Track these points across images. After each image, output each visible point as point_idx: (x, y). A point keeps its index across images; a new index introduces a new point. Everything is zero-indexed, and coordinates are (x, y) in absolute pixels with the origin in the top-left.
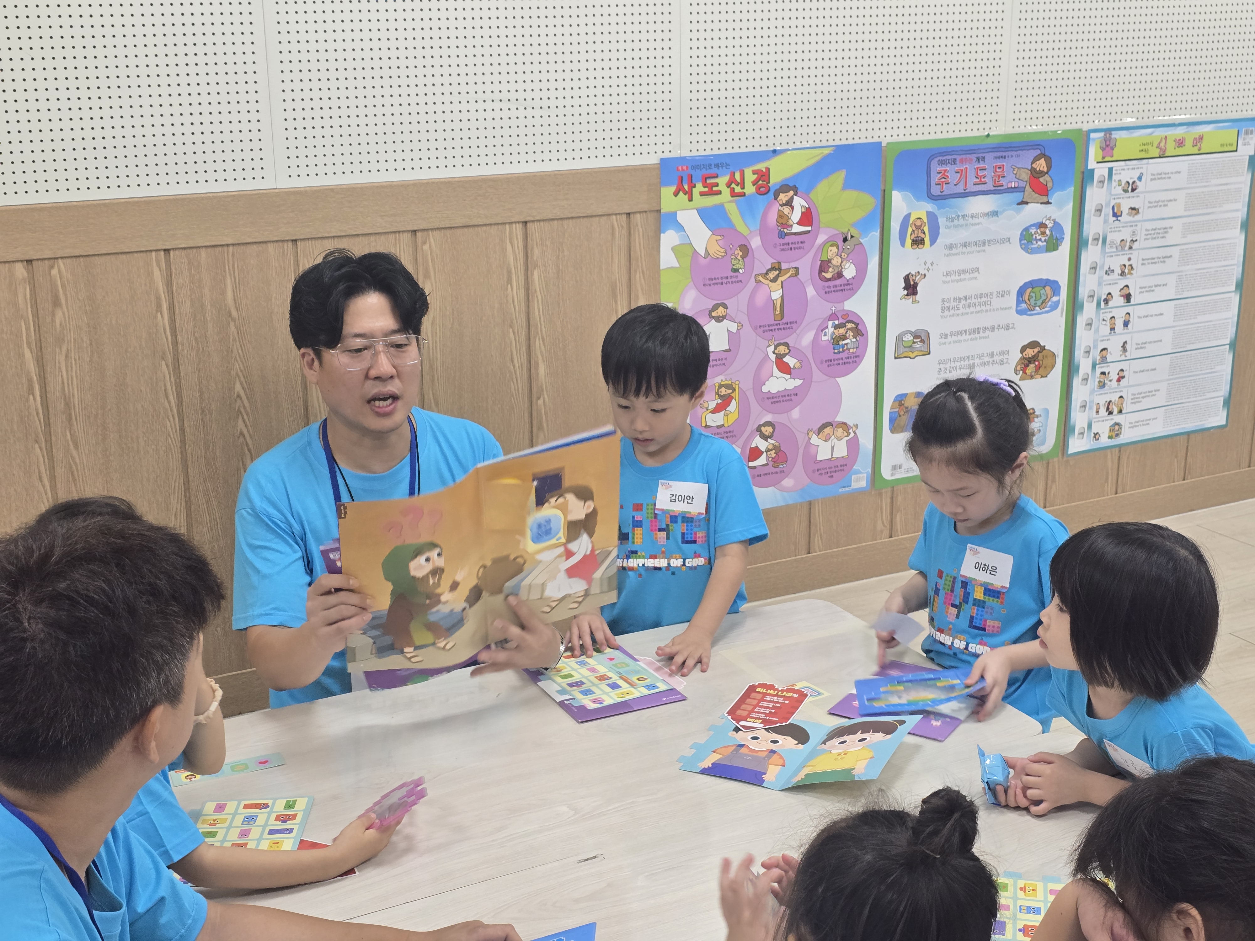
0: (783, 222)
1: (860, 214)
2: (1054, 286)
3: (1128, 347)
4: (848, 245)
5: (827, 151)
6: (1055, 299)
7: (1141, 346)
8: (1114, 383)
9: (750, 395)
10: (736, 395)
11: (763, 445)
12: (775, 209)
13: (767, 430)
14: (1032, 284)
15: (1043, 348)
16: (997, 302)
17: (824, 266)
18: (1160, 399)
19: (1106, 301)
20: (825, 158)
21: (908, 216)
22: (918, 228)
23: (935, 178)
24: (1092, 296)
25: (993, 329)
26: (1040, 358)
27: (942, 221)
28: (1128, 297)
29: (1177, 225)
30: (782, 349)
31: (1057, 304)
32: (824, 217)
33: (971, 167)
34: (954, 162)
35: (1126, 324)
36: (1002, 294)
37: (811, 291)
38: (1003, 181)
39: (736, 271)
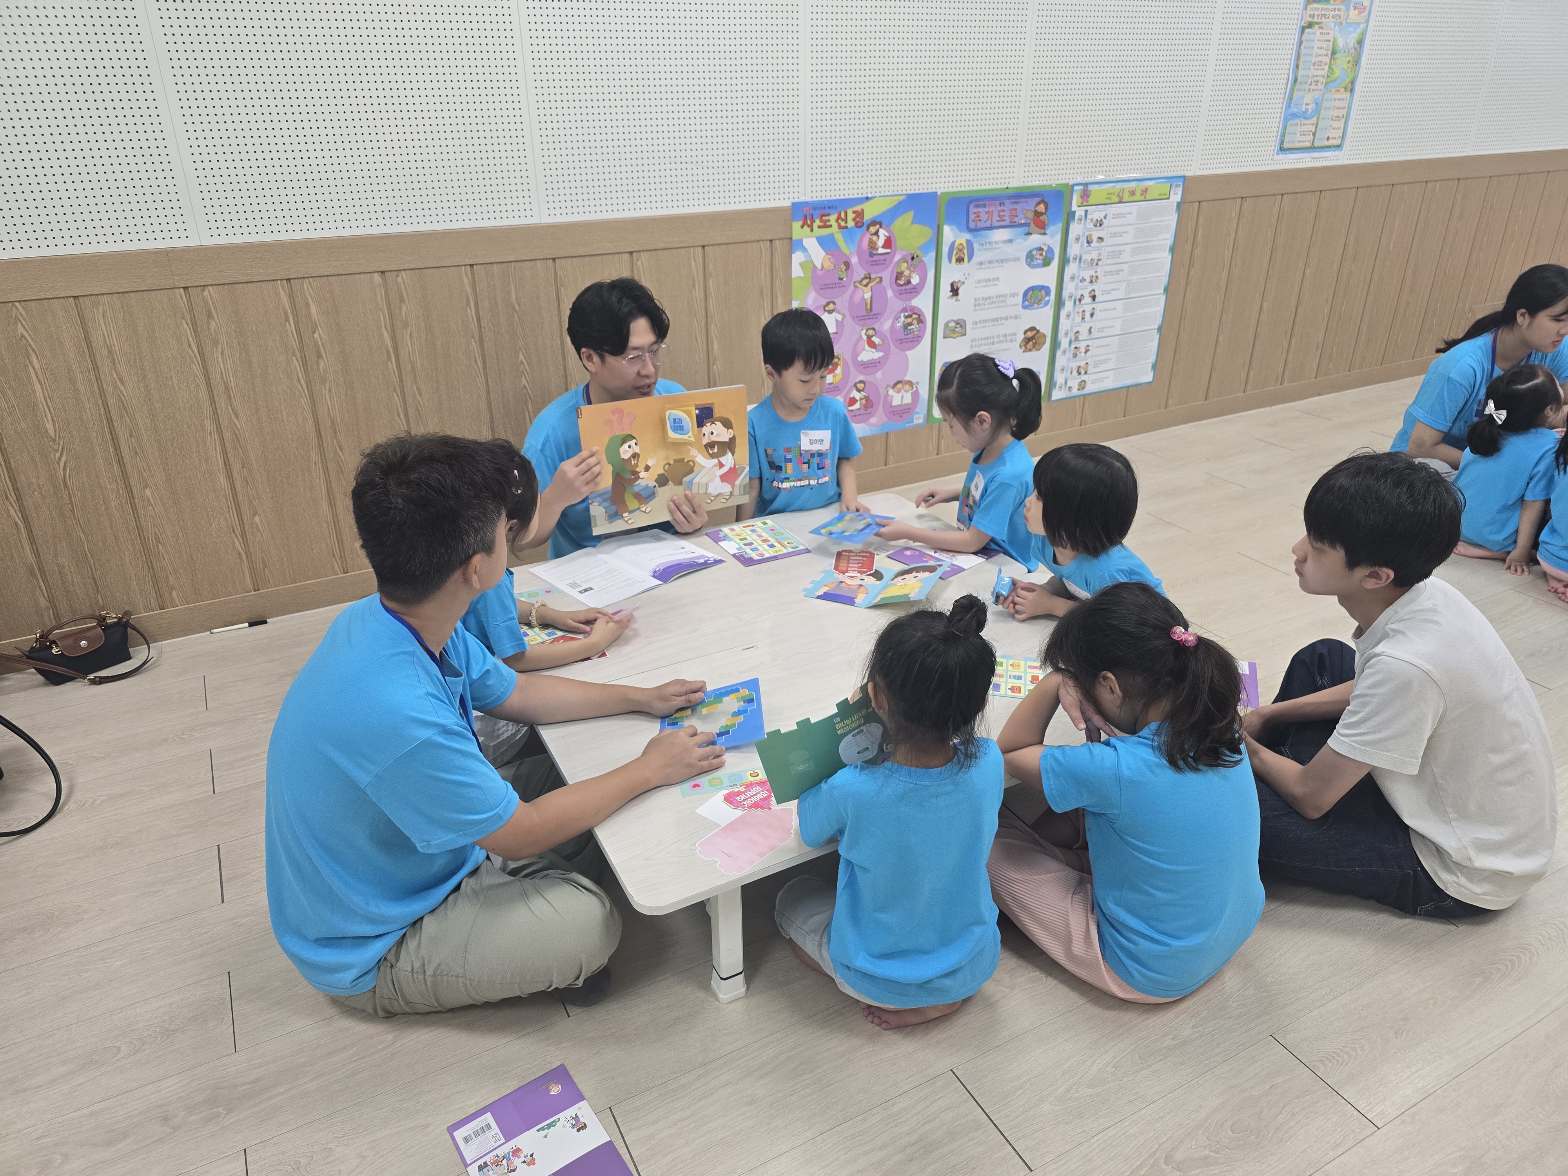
0: (873, 246)
1: (922, 241)
2: (1047, 290)
3: (1093, 330)
4: (915, 262)
5: (902, 198)
6: (1047, 298)
7: (1102, 330)
8: (1083, 354)
9: (850, 362)
10: (841, 362)
11: (857, 395)
12: (867, 237)
13: (861, 386)
14: (1032, 289)
15: (1038, 331)
16: (1010, 301)
17: (899, 276)
18: (1111, 365)
19: (1080, 300)
20: (900, 203)
21: (954, 243)
22: (960, 250)
23: (972, 217)
24: (1071, 296)
25: (1006, 319)
26: (1036, 338)
27: (975, 246)
28: (1094, 298)
29: (1128, 248)
30: (871, 332)
32: (899, 243)
33: (995, 209)
34: (985, 205)
35: (1092, 315)
36: (1013, 295)
37: (890, 293)
38: (1016, 219)
39: (841, 279)
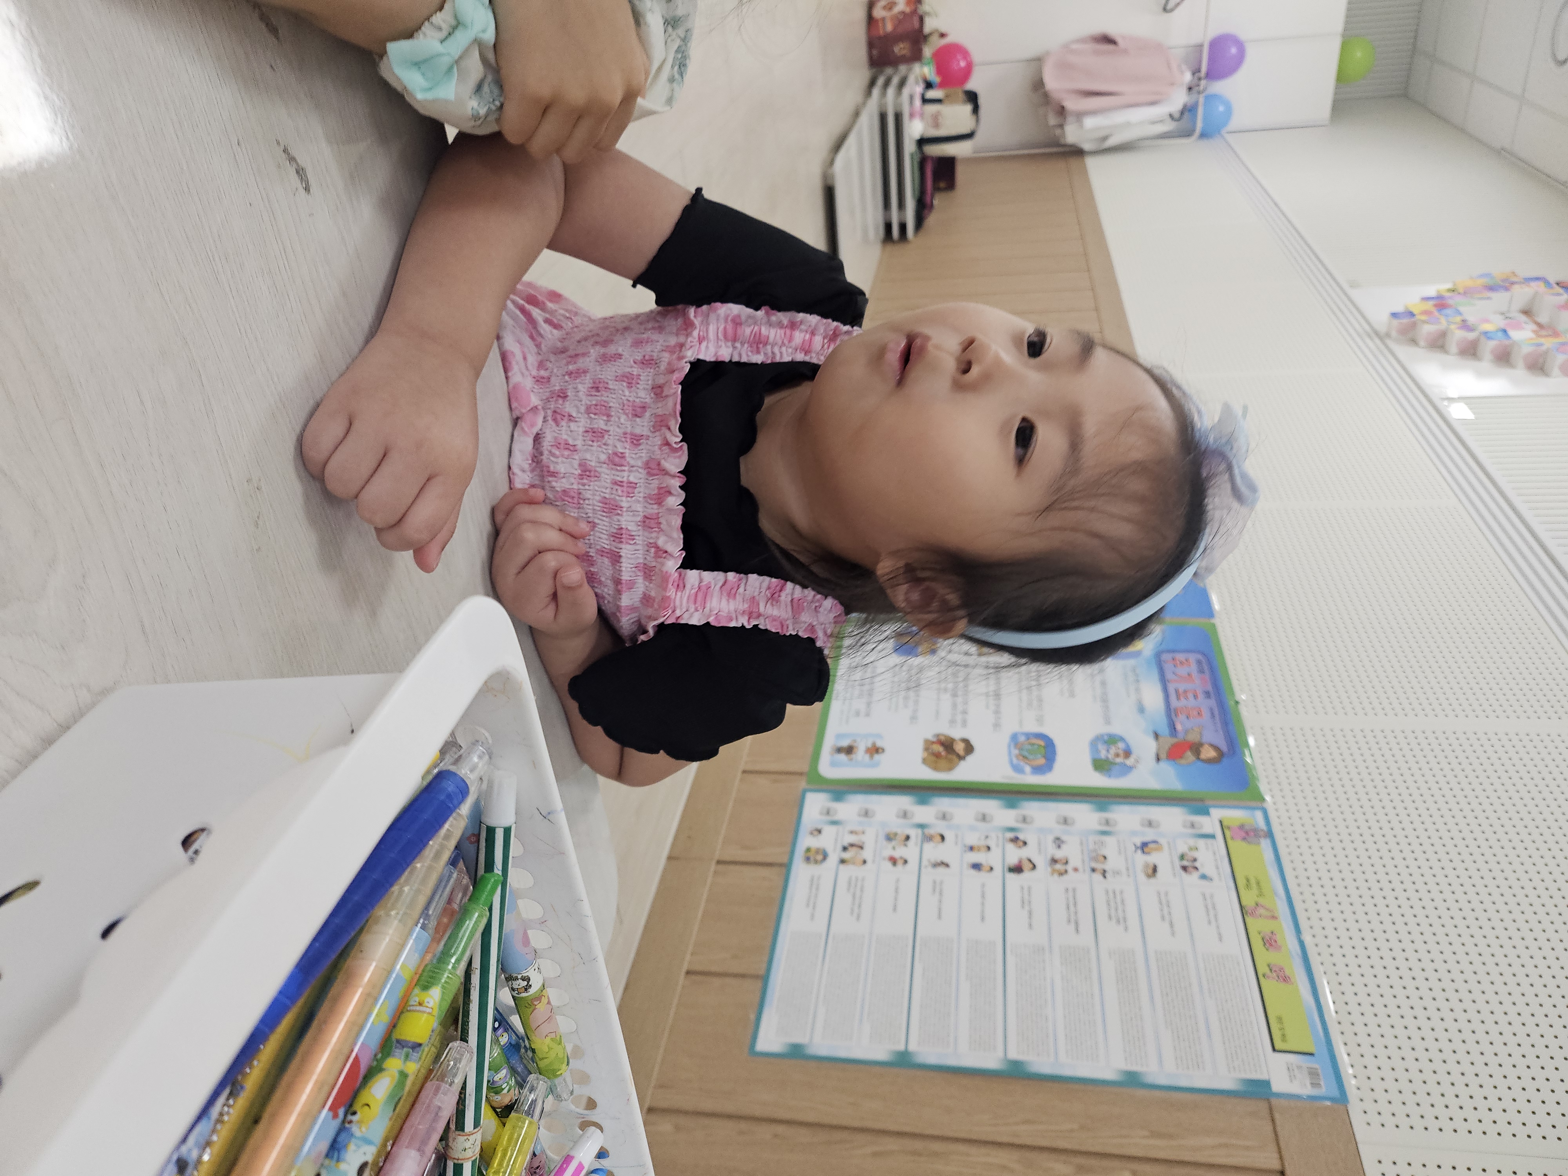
6: (1028, 769)
7: (938, 888)
8: (888, 852)
15: (961, 758)
16: (1030, 715)
19: (1015, 840)
24: (1024, 820)
25: (997, 713)
26: (950, 756)
28: (1017, 869)
31: (1021, 771)
33: (1196, 686)
35: (977, 866)
36: (1040, 720)
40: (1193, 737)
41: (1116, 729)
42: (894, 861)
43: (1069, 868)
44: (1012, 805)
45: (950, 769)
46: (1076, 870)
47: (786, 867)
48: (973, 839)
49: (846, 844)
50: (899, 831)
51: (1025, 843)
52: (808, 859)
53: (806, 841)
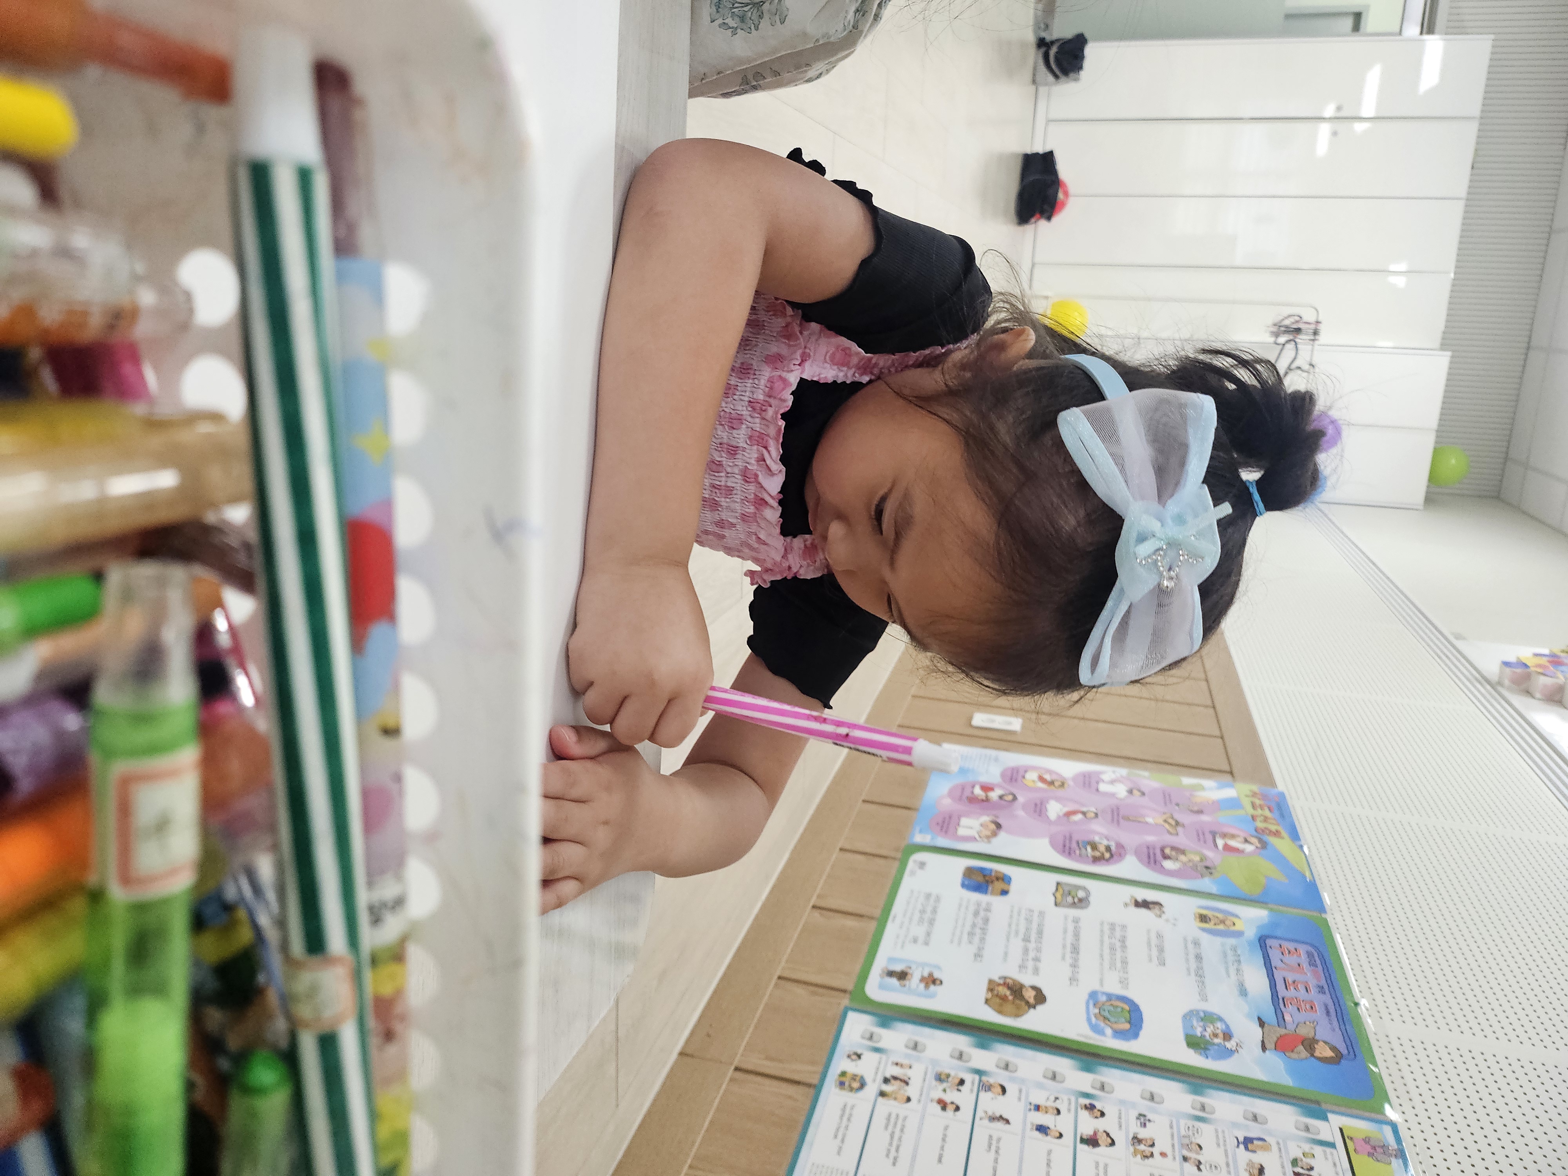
0: (1227, 835)
1: (1237, 883)
3: (1000, 1125)
6: (1109, 1031)
7: (992, 1144)
8: (938, 1094)
11: (994, 794)
12: (1241, 834)
13: (1009, 798)
15: (1031, 1006)
16: (1113, 976)
17: (1179, 851)
19: (1091, 1108)
21: (1236, 917)
22: (1222, 922)
23: (1289, 945)
24: (1102, 1088)
25: (1074, 966)
26: (1018, 1002)
27: (1231, 941)
28: (1092, 1141)
30: (1090, 816)
31: (1101, 1032)
32: (1233, 859)
33: (1308, 979)
34: (1313, 965)
35: (1042, 1129)
36: (1124, 982)
37: (1151, 838)
40: (1305, 1031)
41: (1212, 1007)
42: (943, 1105)
43: (1156, 1150)
44: (1088, 1069)
45: (1017, 1015)
46: (1163, 1155)
47: (816, 1089)
48: (1039, 1098)
49: (888, 1076)
50: (952, 1073)
51: (1103, 1114)
52: (842, 1084)
53: (841, 1064)
